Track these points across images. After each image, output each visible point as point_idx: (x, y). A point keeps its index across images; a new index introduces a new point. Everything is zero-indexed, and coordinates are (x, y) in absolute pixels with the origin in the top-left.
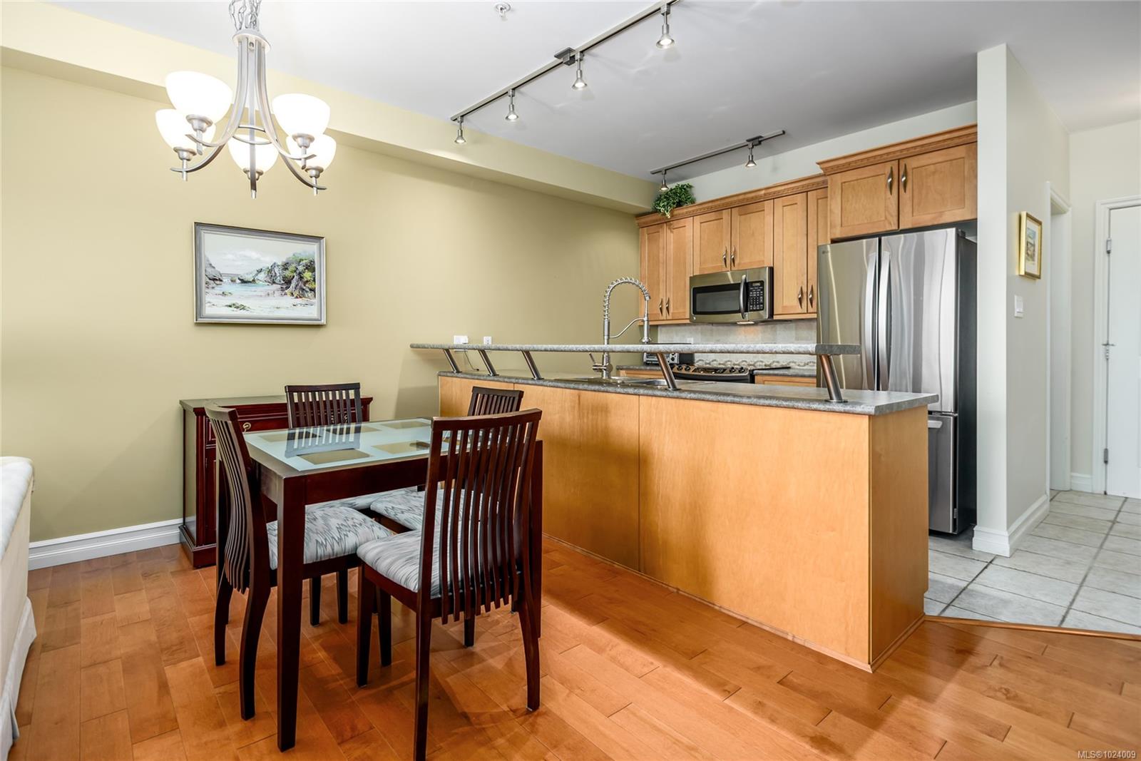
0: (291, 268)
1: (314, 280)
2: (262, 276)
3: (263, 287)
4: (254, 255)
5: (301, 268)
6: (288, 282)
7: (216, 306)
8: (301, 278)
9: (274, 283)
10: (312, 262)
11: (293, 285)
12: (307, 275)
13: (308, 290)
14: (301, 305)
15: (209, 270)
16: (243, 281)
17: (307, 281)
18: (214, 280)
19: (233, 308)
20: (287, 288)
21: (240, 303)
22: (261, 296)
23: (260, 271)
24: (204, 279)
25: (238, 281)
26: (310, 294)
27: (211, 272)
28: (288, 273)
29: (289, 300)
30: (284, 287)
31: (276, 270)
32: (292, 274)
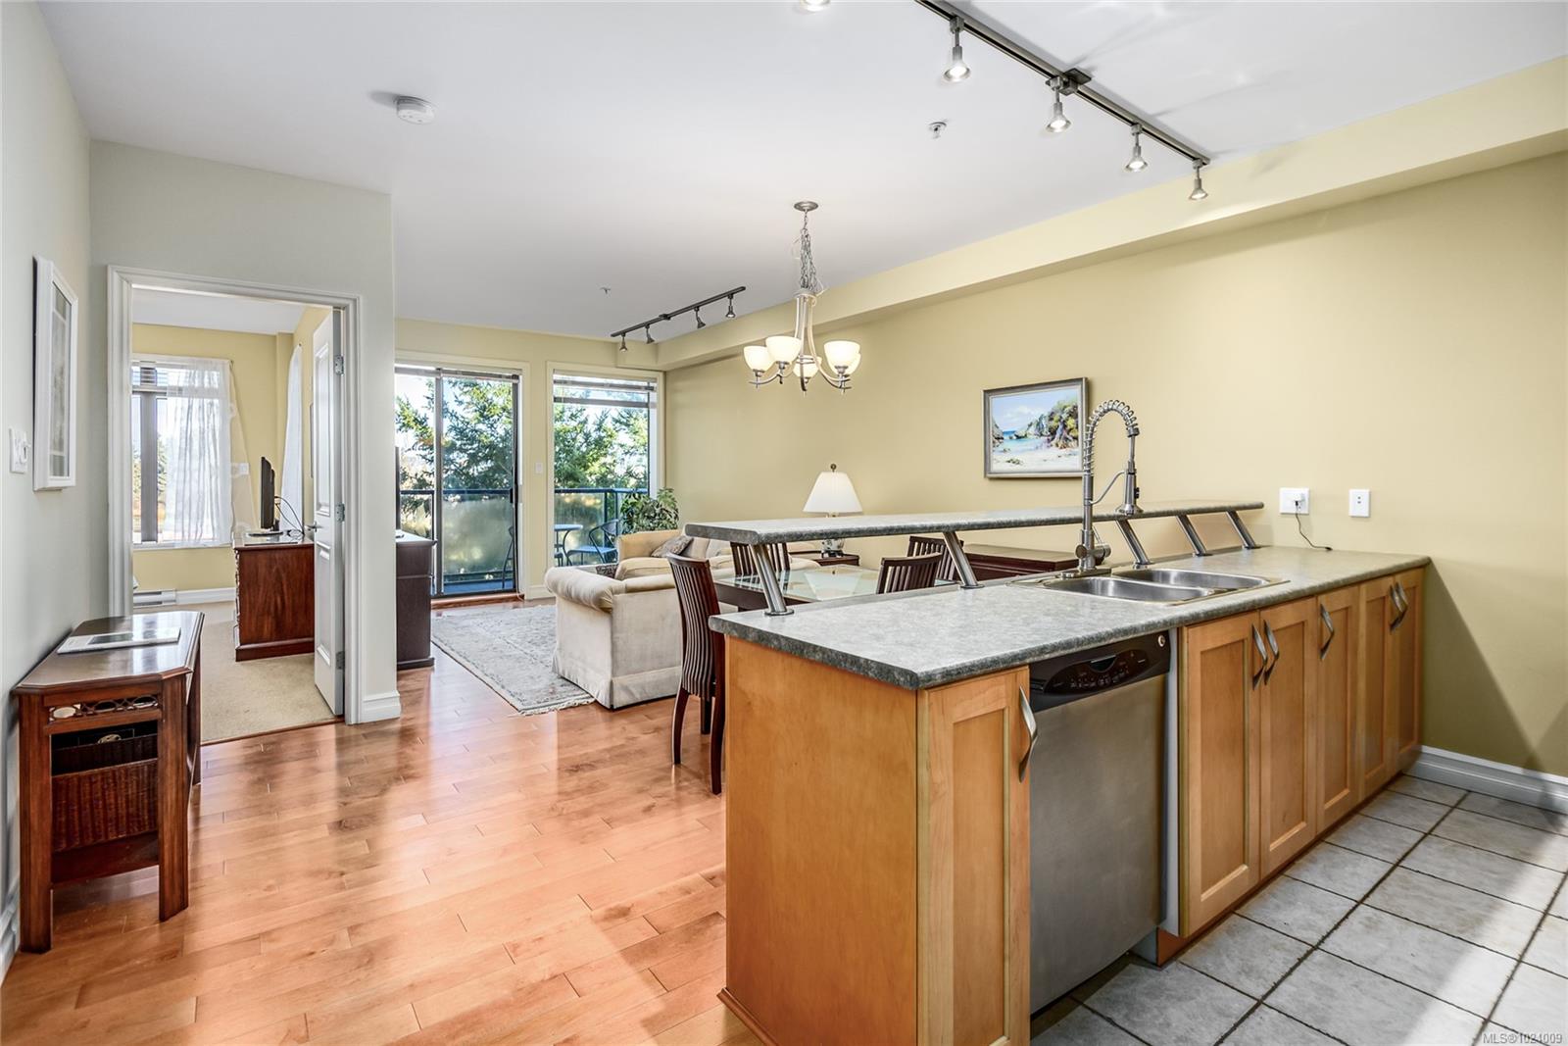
0: (1056, 418)
1: (1077, 428)
2: (1032, 430)
3: (1034, 440)
4: (1026, 410)
5: (1065, 416)
6: (1053, 432)
7: (1000, 465)
8: (1065, 427)
9: (1042, 435)
10: (1075, 407)
11: (1058, 435)
12: (1071, 423)
13: (1071, 438)
14: (1065, 455)
15: (996, 430)
16: (1018, 437)
17: (1071, 429)
18: (998, 439)
19: (1011, 463)
20: (1053, 439)
21: (1016, 457)
22: (1031, 450)
23: (1030, 425)
24: (992, 439)
25: (1015, 438)
26: (1073, 443)
27: (997, 432)
28: (1053, 424)
29: (1054, 451)
30: (1050, 438)
31: (1043, 422)
32: (1056, 424)
